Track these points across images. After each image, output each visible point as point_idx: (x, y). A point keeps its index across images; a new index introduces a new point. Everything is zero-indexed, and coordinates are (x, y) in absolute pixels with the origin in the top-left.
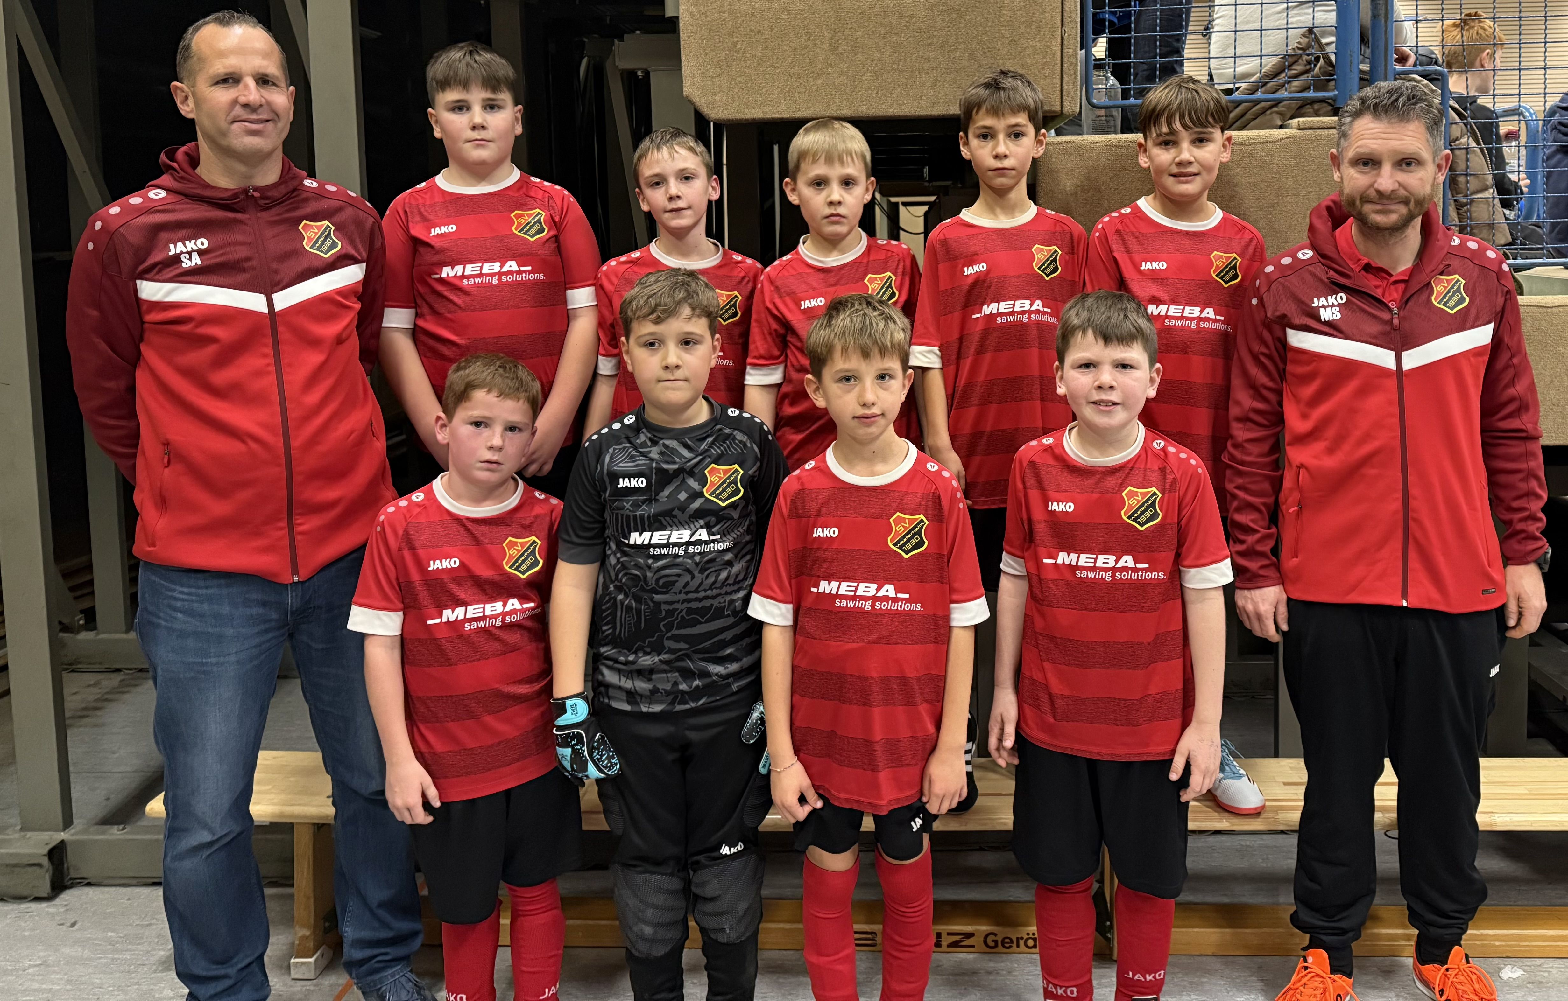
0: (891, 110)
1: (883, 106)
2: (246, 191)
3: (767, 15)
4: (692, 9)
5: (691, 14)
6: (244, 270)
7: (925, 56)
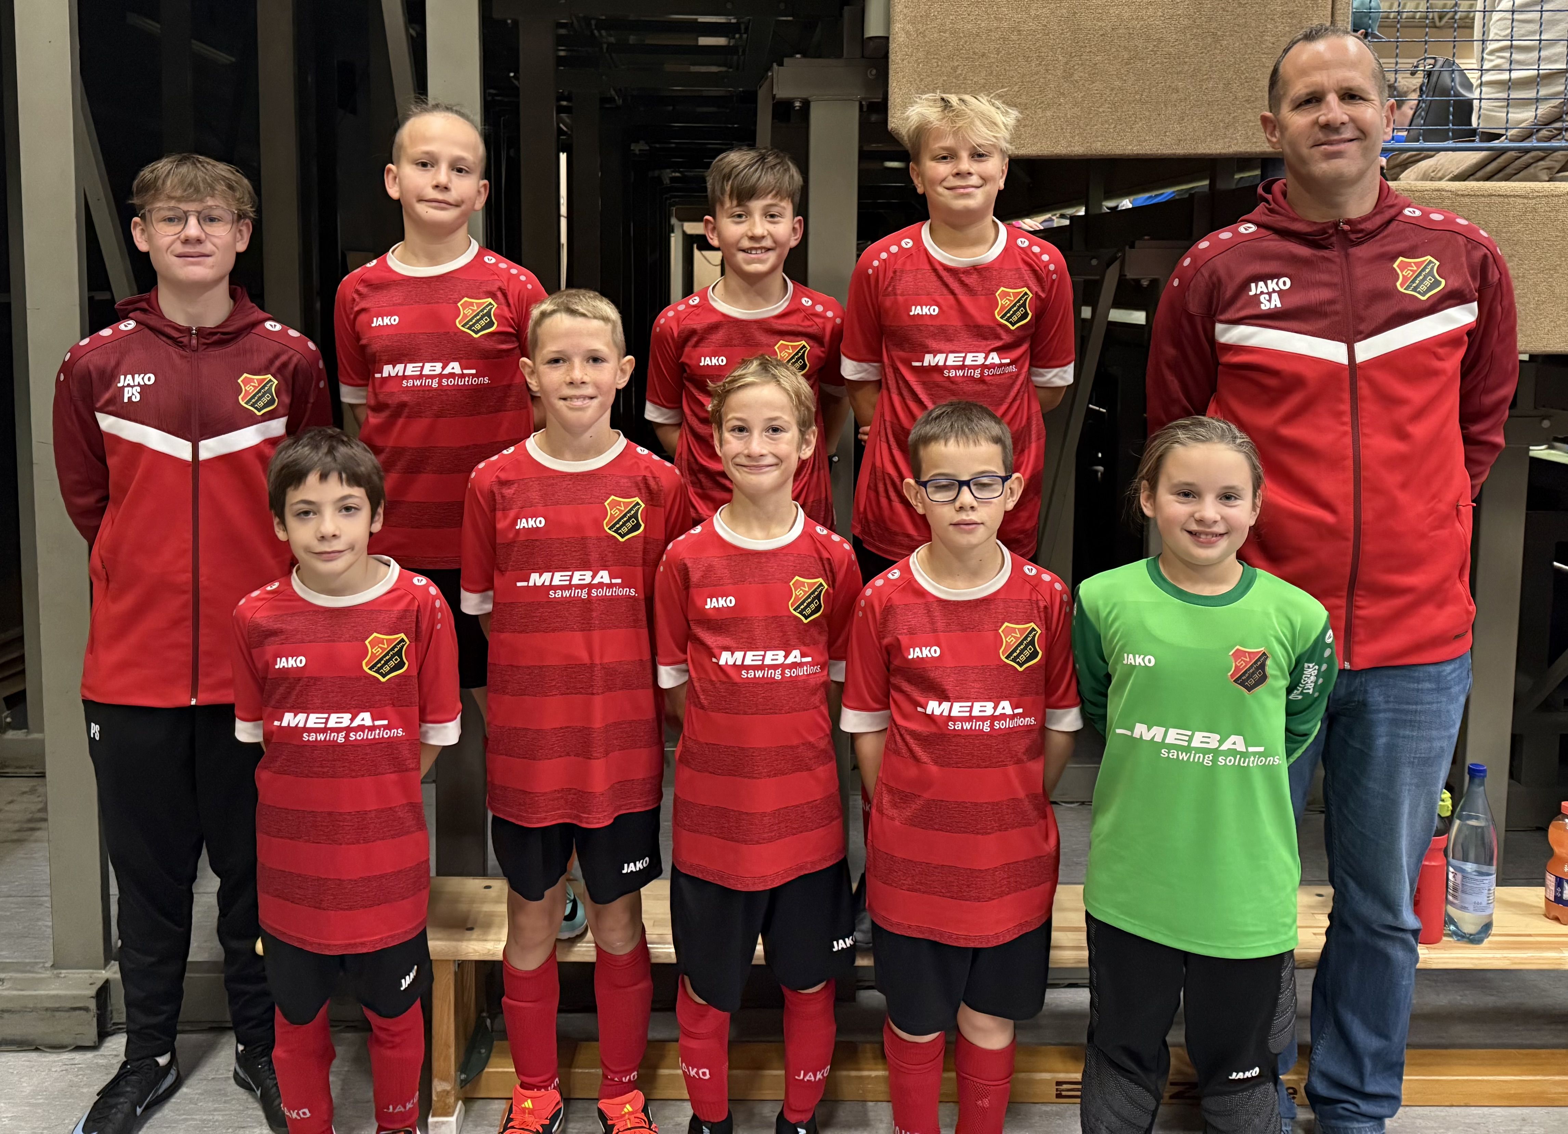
0: (1130, 148)
1: (1121, 143)
2: (1336, 225)
3: (995, 35)
4: (909, 27)
5: (907, 33)
6: (1325, 315)
7: (1173, 85)
